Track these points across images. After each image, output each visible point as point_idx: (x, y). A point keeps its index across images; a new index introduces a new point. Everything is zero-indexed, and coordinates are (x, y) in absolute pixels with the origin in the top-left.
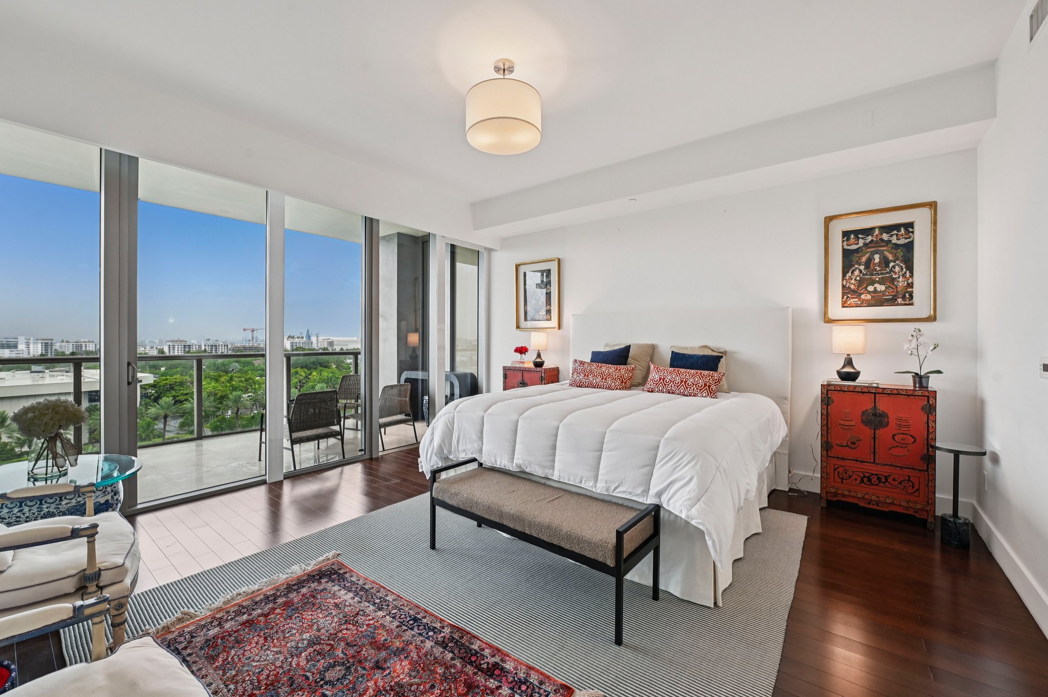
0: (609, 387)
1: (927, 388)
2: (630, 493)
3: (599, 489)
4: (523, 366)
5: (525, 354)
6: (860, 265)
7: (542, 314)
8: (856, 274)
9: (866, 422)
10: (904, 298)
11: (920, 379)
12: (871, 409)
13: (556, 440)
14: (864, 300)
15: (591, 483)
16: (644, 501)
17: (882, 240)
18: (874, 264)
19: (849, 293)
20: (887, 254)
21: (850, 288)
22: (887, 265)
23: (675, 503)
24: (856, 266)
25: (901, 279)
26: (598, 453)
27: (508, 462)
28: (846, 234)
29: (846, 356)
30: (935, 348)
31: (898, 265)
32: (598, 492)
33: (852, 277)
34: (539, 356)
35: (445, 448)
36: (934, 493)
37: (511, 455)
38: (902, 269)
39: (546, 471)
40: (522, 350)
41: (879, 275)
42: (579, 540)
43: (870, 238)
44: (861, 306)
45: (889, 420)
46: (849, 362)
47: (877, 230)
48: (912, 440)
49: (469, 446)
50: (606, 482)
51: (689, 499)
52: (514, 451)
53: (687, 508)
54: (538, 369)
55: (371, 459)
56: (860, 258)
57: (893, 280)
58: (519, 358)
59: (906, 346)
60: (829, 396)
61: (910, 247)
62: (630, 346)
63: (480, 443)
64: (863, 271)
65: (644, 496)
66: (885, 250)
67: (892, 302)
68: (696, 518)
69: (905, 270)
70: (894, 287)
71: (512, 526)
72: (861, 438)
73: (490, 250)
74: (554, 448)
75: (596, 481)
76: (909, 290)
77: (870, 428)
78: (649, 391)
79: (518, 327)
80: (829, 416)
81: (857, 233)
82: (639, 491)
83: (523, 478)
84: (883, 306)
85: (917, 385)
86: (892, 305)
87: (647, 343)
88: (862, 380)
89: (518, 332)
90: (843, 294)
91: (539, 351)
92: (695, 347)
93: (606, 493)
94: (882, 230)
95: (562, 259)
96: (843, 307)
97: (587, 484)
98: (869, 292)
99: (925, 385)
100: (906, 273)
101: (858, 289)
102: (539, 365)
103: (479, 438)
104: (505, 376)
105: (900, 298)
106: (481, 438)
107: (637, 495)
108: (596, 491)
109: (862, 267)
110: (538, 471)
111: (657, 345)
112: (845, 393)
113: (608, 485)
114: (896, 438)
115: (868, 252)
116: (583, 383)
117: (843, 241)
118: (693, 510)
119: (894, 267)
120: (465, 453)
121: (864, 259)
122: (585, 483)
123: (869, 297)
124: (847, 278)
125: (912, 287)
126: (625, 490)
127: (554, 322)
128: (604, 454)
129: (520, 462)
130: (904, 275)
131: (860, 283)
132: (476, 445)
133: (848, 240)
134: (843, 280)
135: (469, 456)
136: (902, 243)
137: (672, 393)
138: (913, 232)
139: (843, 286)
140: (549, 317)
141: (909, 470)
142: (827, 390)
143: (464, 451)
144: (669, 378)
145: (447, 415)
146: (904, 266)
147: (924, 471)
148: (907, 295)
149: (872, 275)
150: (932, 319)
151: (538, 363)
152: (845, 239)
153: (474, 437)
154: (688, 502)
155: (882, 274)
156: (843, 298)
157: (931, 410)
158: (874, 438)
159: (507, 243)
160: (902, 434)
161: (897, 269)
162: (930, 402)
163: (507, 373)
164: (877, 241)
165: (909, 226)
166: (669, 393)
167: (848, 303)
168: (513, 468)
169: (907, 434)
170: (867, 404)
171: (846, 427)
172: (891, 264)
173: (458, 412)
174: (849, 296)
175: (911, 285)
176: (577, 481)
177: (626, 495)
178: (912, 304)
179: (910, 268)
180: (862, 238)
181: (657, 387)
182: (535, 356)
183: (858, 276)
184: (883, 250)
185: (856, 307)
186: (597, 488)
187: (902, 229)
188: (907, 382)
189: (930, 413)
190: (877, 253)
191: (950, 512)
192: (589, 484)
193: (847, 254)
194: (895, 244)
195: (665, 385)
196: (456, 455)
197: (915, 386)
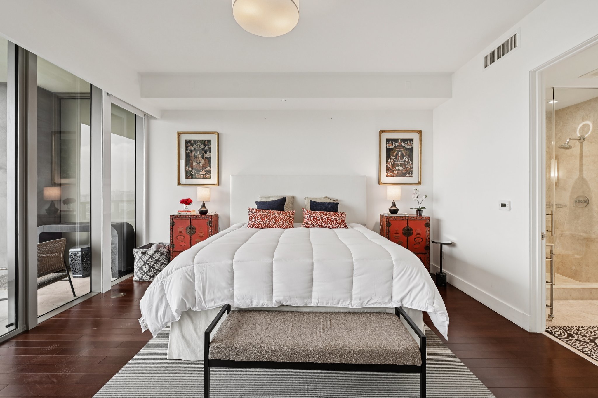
0: (281, 226)
1: (422, 215)
2: (380, 303)
3: (355, 304)
4: (189, 214)
5: (190, 205)
6: (393, 156)
7: (203, 174)
8: (392, 161)
9: (404, 234)
10: (409, 174)
11: (419, 211)
12: (406, 227)
13: (312, 274)
14: (394, 174)
15: (348, 303)
16: (390, 306)
17: (401, 145)
18: (399, 157)
19: (389, 170)
20: (403, 152)
21: (389, 168)
22: (403, 158)
23: (419, 303)
24: (392, 157)
25: (408, 165)
26: (350, 279)
27: (267, 301)
28: (388, 140)
29: (393, 201)
30: (426, 197)
31: (407, 158)
32: (354, 307)
33: (390, 162)
34: (204, 206)
35: (188, 301)
36: (429, 263)
37: (270, 294)
38: (409, 160)
39: (306, 301)
40: (187, 202)
41: (400, 162)
42: (391, 353)
43: (397, 144)
44: (393, 177)
45: (413, 232)
46: (394, 205)
47: (400, 140)
48: (421, 240)
49: (219, 294)
50: (360, 299)
51: (429, 299)
52: (272, 290)
53: (431, 305)
54: (203, 216)
55: (27, 332)
56: (393, 153)
57: (405, 165)
58: (185, 208)
59: (413, 196)
60: (390, 222)
61: (411, 150)
62: (286, 197)
63: (231, 289)
64: (394, 159)
65: (390, 303)
66: (403, 150)
67: (404, 175)
68: (440, 310)
69: (410, 161)
70: (406, 168)
71: (319, 361)
72: (403, 242)
73: (149, 117)
74: (312, 280)
75: (351, 299)
76: (411, 170)
77: (406, 237)
78: (306, 227)
79: (179, 183)
80: (390, 232)
81: (392, 140)
82: (387, 300)
83: (287, 312)
84: (402, 177)
85: (419, 214)
86: (405, 177)
87: (290, 195)
88: (399, 214)
89: (180, 187)
90: (387, 170)
91: (203, 202)
92: (321, 198)
93: (361, 307)
94: (401, 140)
95: (221, 133)
96: (387, 177)
97: (344, 304)
98: (396, 170)
99: (421, 214)
100: (410, 162)
101: (392, 169)
102: (204, 212)
103: (229, 284)
104: (173, 224)
105: (408, 173)
106: (232, 285)
107: (385, 303)
108: (352, 307)
109: (394, 158)
110: (297, 302)
111: (295, 197)
112: (396, 220)
113: (362, 301)
114: (416, 240)
115: (397, 150)
116: (261, 225)
117: (387, 144)
118: (435, 305)
119: (406, 159)
120: (213, 302)
121: (395, 154)
122: (342, 303)
123: (397, 172)
124: (388, 162)
125: (412, 169)
126: (376, 302)
127: (214, 180)
128: (355, 279)
129: (281, 298)
130: (409, 163)
131: (393, 165)
132: (226, 292)
133: (389, 143)
134: (387, 163)
135: (219, 304)
136: (409, 148)
137: (322, 227)
138: (412, 143)
139: (387, 167)
140: (209, 176)
141: (420, 254)
142: (389, 219)
143: (212, 300)
144: (319, 217)
145: (184, 268)
146: (409, 159)
147: (426, 254)
148: (410, 172)
149: (398, 162)
150: (419, 183)
151: (204, 211)
152: (387, 143)
153: (224, 284)
154: (430, 301)
155: (402, 162)
156: (386, 172)
157: (427, 225)
158: (407, 241)
159: (165, 114)
160: (418, 238)
161: (407, 160)
162: (428, 222)
163: (175, 220)
164: (400, 146)
165: (411, 140)
166: (319, 227)
167: (389, 175)
168: (273, 304)
169: (420, 238)
170: (404, 224)
171: (396, 237)
172: (405, 157)
173: (198, 263)
174: (389, 171)
175: (411, 168)
176: (335, 303)
177: (376, 305)
178: (412, 177)
179: (412, 160)
180: (394, 143)
181: (312, 224)
182: (201, 206)
183: (392, 162)
184: (402, 150)
185: (392, 177)
186: (353, 305)
187: (409, 141)
188: (414, 213)
189: (428, 227)
190: (400, 152)
191: (440, 271)
192: (346, 303)
193: (388, 150)
194: (406, 148)
195: (318, 222)
196: (201, 305)
197: (417, 215)
